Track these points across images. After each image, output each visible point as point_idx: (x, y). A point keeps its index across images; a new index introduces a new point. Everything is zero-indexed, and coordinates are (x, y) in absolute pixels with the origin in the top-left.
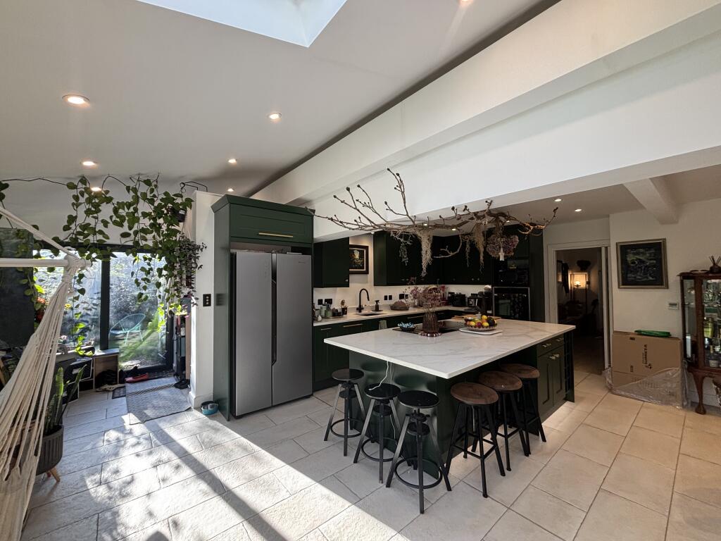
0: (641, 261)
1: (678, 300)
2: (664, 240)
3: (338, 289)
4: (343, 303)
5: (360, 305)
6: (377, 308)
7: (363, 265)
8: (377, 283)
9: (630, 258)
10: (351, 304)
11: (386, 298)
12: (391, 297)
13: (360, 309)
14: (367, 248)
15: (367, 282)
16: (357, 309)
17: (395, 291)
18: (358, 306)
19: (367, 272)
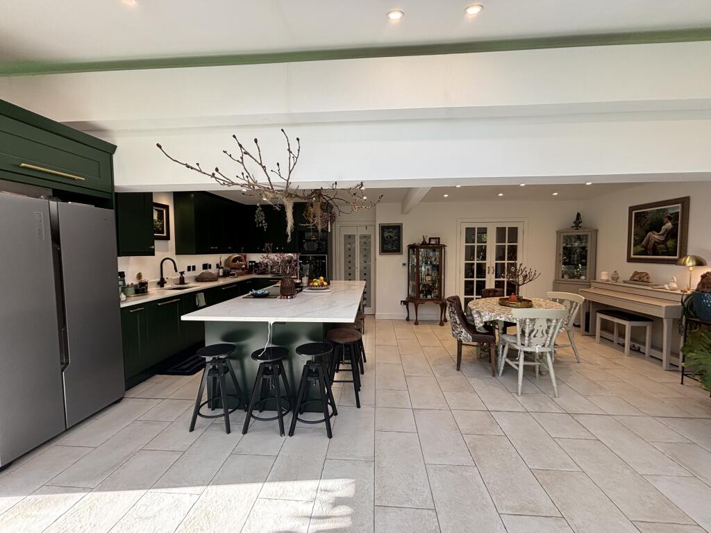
0: (390, 236)
1: (406, 261)
2: (402, 224)
3: (132, 258)
4: (139, 276)
5: (162, 279)
6: (182, 281)
7: (163, 228)
8: (180, 251)
9: (386, 234)
10: (151, 277)
11: (189, 269)
12: (194, 268)
13: (162, 283)
14: (167, 207)
15: (167, 251)
16: (158, 283)
17: (199, 260)
18: (159, 280)
19: (168, 238)
